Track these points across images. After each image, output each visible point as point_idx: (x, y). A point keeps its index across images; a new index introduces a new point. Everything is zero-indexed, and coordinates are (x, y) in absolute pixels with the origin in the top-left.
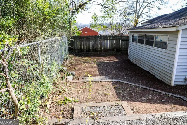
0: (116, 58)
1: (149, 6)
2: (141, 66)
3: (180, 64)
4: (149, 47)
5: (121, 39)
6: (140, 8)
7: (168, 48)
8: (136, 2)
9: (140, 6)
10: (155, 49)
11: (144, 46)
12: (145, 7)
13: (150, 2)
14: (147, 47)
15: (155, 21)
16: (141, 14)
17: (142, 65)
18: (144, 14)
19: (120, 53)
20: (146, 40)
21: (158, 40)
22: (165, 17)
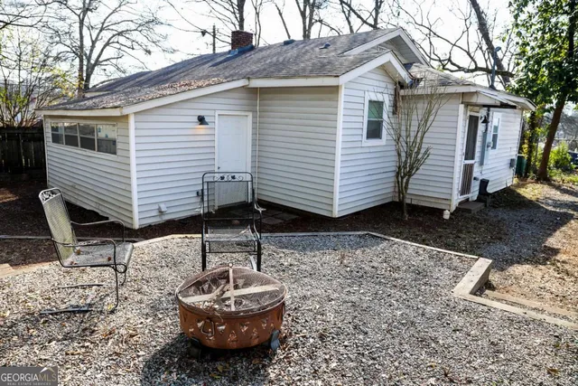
0: (11, 192)
1: (118, 42)
2: (79, 204)
3: (142, 182)
4: (89, 152)
5: (23, 136)
6: (94, 43)
7: (119, 152)
8: (78, 25)
9: (94, 39)
10: (99, 156)
11: (79, 152)
12: (108, 44)
13: (120, 30)
14: (84, 153)
15: (116, 87)
16: (97, 62)
17: (80, 199)
18: (108, 62)
19: (24, 176)
20: (81, 138)
21: (102, 135)
22: (142, 78)
